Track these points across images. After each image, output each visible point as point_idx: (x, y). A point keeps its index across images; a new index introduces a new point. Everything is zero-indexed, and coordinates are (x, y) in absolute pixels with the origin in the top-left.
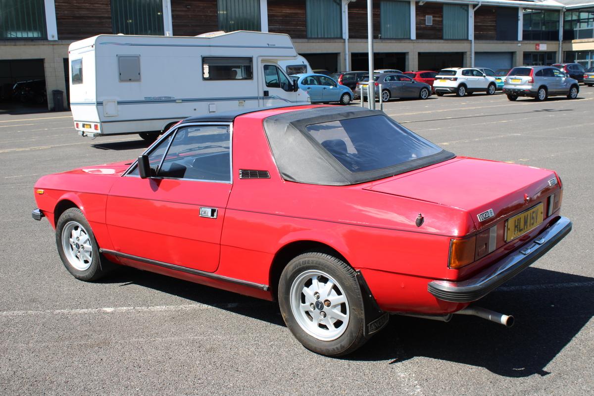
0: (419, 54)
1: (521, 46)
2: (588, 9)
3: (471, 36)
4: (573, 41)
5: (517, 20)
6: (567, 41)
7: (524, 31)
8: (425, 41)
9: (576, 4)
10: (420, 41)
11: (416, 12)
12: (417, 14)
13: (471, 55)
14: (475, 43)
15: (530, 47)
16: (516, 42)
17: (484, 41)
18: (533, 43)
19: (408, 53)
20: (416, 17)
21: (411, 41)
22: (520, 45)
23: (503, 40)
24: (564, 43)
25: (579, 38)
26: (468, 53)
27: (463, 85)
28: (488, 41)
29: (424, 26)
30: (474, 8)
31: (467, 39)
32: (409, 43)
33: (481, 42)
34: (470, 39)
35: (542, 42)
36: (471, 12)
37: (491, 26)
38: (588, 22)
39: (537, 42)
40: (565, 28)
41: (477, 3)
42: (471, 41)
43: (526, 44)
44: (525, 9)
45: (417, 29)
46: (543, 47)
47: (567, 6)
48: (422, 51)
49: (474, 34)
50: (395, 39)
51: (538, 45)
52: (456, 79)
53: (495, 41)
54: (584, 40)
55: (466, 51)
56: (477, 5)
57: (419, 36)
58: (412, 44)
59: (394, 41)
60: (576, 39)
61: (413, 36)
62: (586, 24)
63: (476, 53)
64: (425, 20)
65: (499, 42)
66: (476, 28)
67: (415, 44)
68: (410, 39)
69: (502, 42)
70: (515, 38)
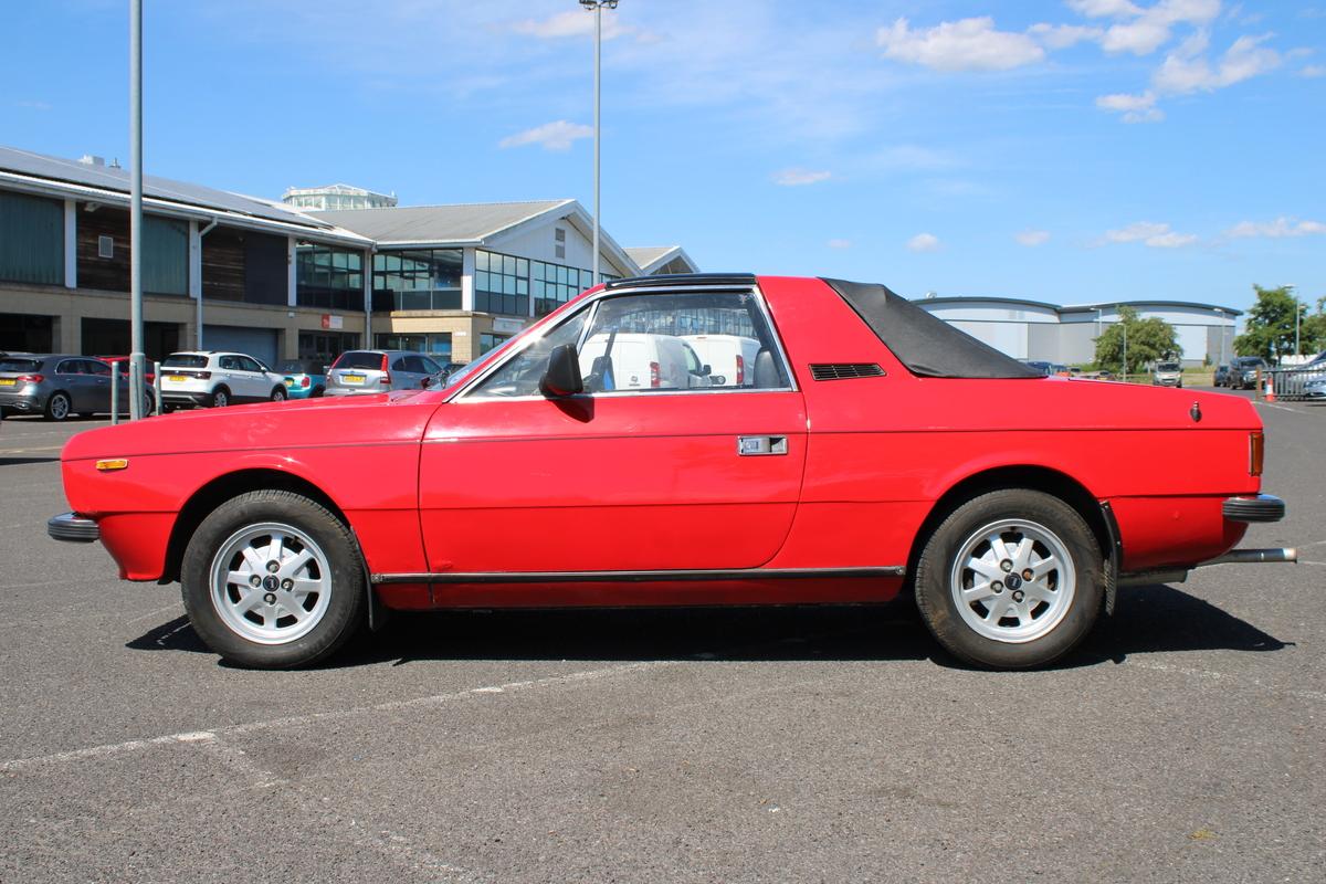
0: (85, 321)
1: (296, 319)
2: (416, 253)
3: (196, 289)
4: (393, 314)
5: (286, 263)
6: (381, 314)
7: (299, 287)
8: (96, 292)
9: (398, 240)
10: (86, 292)
11: (77, 225)
12: (79, 232)
13: (195, 330)
14: (203, 305)
15: (312, 320)
16: (284, 308)
17: (222, 303)
18: (318, 314)
19: (58, 317)
20: (77, 238)
21: (65, 292)
22: (291, 314)
23: (259, 303)
24: (375, 316)
25: (405, 309)
26: (189, 327)
27: (221, 388)
28: (229, 303)
29: (94, 259)
30: (200, 229)
31: (186, 296)
32: (62, 294)
33: (215, 303)
34: (192, 295)
35: (334, 311)
36: (196, 239)
37: (235, 271)
38: (413, 278)
39: (326, 311)
40: (376, 288)
41: (209, 219)
42: (195, 299)
43: (304, 313)
44: (301, 241)
45: (80, 264)
46: (337, 323)
47: (378, 243)
48: (90, 315)
49: (203, 285)
50: (28, 283)
51: (326, 317)
52: (207, 376)
53: (243, 304)
54: (414, 313)
55: (184, 321)
56: (209, 223)
57: (83, 281)
58: (68, 298)
59: (28, 289)
60: (399, 309)
61: (71, 280)
62: (411, 282)
63: (205, 327)
64: (97, 245)
65: (251, 305)
66: (206, 273)
67: (75, 299)
68: (62, 285)
69: (257, 306)
70: (283, 301)
